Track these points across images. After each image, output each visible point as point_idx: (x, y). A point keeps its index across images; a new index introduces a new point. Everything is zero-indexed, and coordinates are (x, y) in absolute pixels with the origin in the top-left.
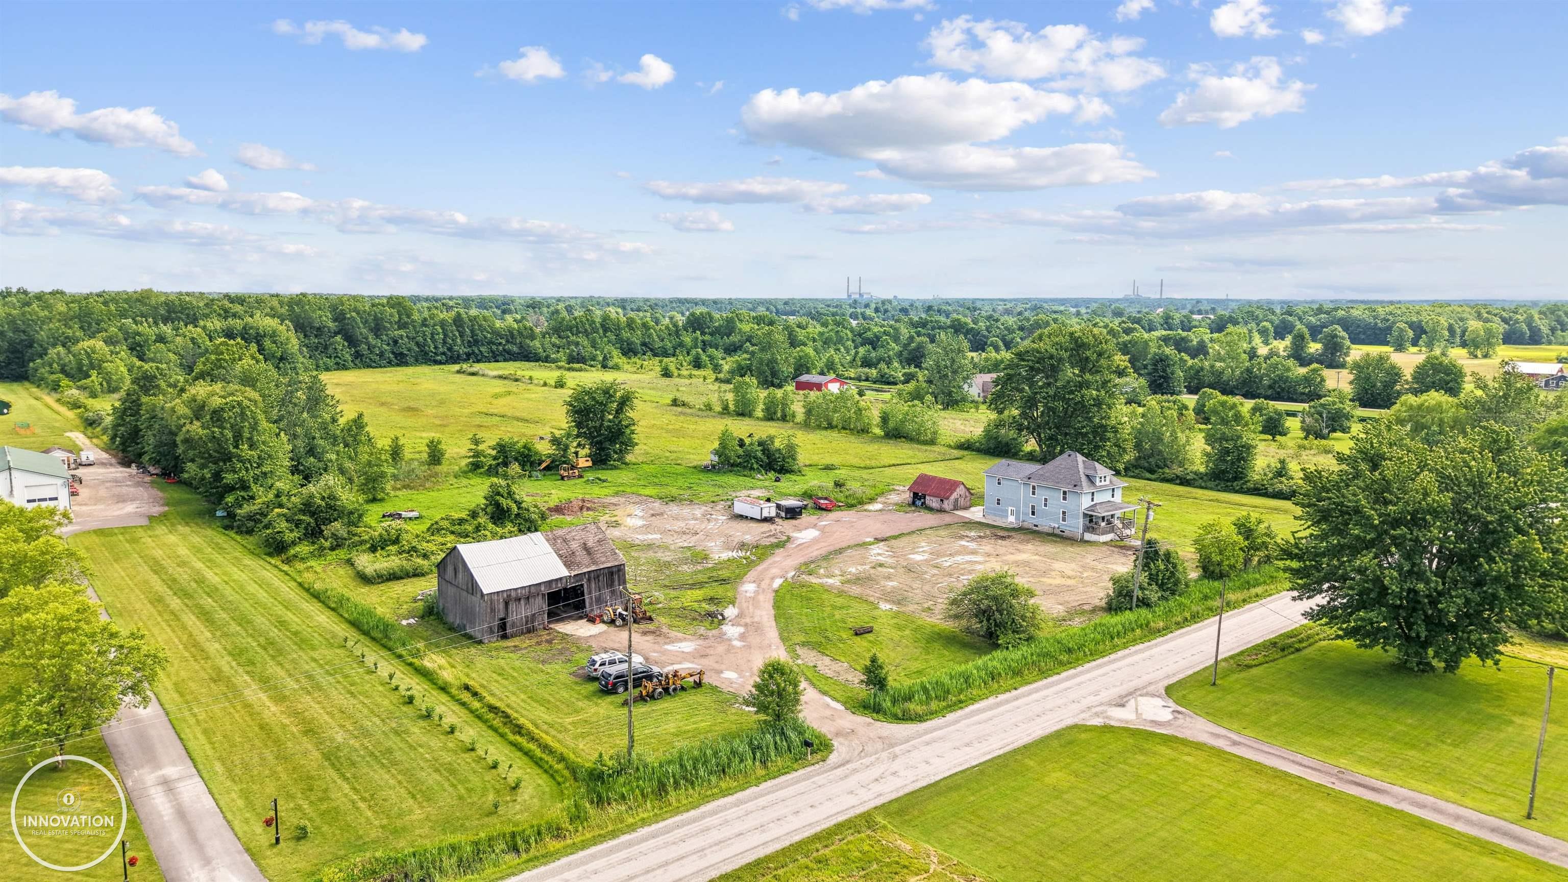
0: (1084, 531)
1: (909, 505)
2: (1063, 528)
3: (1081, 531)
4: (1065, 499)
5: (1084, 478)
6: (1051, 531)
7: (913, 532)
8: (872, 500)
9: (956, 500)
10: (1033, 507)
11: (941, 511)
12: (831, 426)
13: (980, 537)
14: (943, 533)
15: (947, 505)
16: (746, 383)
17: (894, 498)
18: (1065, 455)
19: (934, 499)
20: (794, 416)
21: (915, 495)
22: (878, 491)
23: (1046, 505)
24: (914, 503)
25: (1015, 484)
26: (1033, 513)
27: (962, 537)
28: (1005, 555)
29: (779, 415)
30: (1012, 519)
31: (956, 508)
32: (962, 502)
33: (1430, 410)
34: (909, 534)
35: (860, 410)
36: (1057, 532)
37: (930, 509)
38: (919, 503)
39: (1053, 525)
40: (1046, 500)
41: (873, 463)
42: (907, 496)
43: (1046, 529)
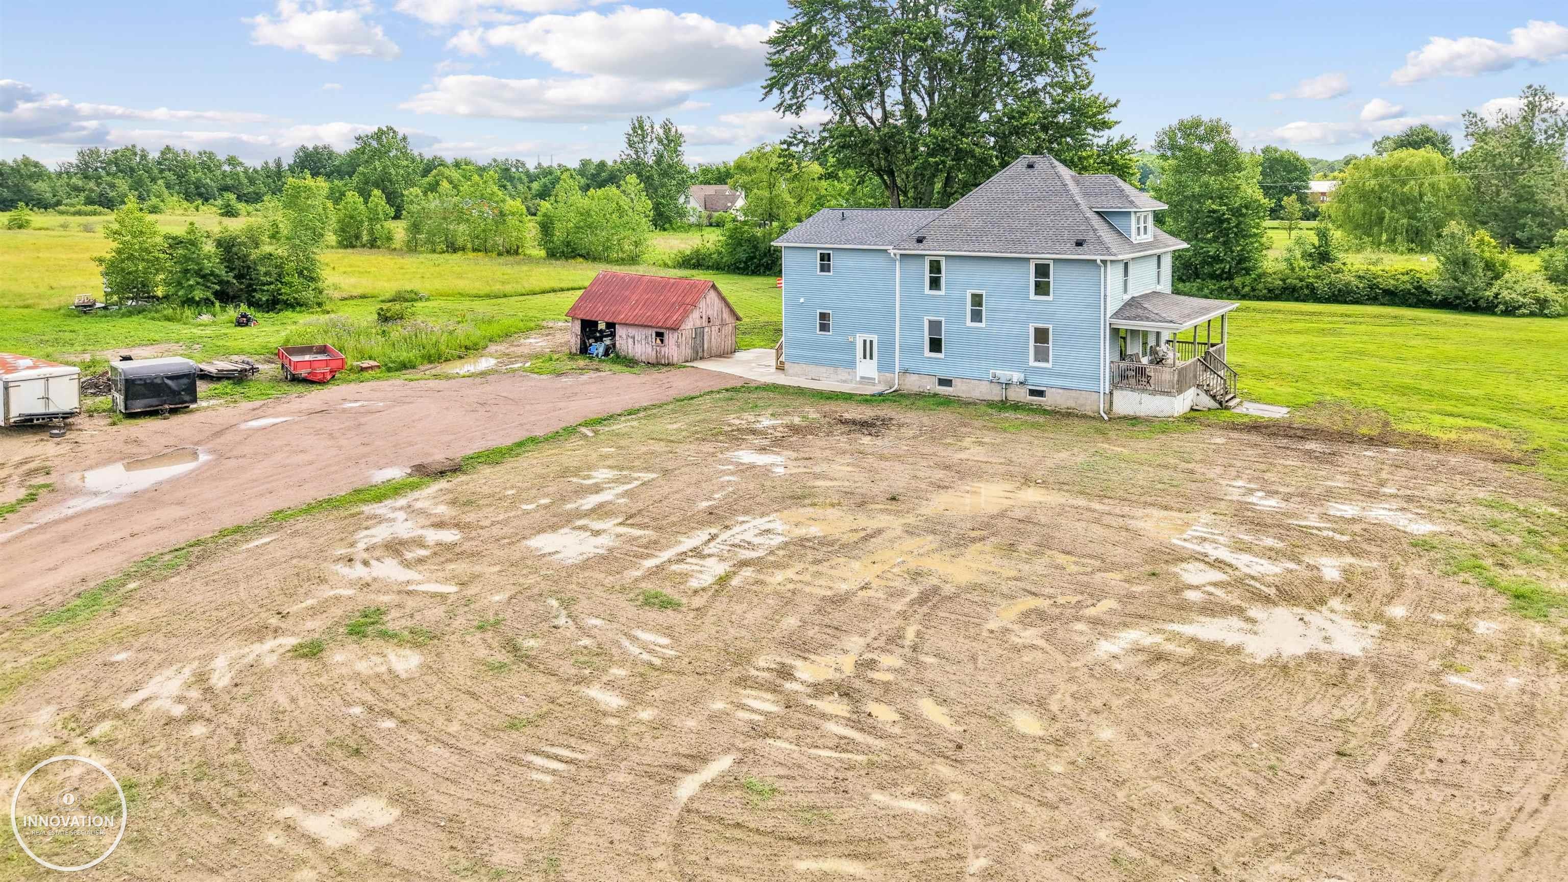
0: (1114, 385)
1: (572, 356)
2: (1036, 382)
3: (1105, 386)
4: (1042, 288)
5: (1096, 222)
6: (996, 394)
7: (571, 431)
8: (469, 349)
9: (699, 333)
10: (935, 326)
11: (657, 364)
12: (453, 248)
13: (795, 430)
14: (673, 426)
15: (674, 348)
16: (308, 189)
17: (536, 342)
18: (1018, 166)
19: (639, 334)
20: (389, 239)
21: (589, 328)
22: (494, 329)
23: (977, 316)
24: (584, 350)
25: (879, 262)
26: (936, 345)
27: (737, 437)
28: (921, 495)
29: (365, 238)
30: (867, 368)
31: (699, 355)
32: (713, 338)
33: (1411, 172)
34: (554, 437)
35: (502, 214)
36: (1020, 395)
37: (630, 362)
38: (598, 348)
39: (1004, 374)
40: (977, 300)
41: (508, 288)
42: (571, 336)
43: (984, 391)
